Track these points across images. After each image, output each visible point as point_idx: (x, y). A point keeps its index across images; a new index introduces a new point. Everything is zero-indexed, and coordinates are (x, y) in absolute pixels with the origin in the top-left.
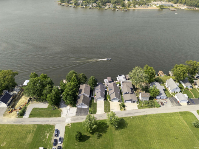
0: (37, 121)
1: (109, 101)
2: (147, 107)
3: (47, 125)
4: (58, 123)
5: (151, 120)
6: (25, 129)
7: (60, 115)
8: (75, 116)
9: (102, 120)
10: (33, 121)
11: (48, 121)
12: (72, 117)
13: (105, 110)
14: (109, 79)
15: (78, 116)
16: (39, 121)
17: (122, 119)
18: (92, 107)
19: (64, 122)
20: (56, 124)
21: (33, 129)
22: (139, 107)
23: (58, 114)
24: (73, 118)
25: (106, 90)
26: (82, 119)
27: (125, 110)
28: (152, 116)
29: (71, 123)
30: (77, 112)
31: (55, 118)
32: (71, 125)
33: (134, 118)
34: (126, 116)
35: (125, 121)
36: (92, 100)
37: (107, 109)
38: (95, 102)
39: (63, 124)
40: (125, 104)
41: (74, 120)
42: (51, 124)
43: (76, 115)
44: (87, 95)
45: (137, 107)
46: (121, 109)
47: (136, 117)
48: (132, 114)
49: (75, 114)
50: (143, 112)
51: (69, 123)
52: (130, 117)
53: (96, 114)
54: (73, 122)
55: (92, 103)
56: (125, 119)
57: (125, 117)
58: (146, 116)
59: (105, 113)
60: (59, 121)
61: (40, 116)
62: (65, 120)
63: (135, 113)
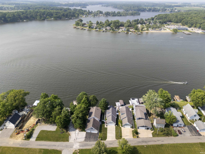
0: (44, 145)
1: (121, 126)
2: (163, 135)
3: (54, 150)
4: (65, 148)
5: (168, 151)
6: (31, 153)
7: (68, 139)
8: (84, 142)
9: (113, 148)
10: (40, 145)
11: (55, 146)
12: (80, 142)
13: (116, 136)
14: (121, 102)
15: (87, 141)
16: (45, 145)
17: (135, 147)
18: (102, 133)
19: (72, 147)
20: (63, 150)
22: (154, 135)
23: (66, 139)
24: (82, 143)
25: (118, 114)
26: (91, 145)
27: (138, 137)
28: (169, 146)
29: (79, 149)
30: (86, 137)
31: (62, 142)
32: (79, 151)
33: (148, 147)
34: (140, 144)
35: (138, 150)
36: (102, 125)
37: (119, 135)
38: (105, 127)
39: (70, 150)
40: (139, 131)
41: (83, 146)
42: (58, 149)
43: (85, 140)
44: (98, 119)
45: (151, 134)
46: (134, 136)
47: (150, 146)
48: (146, 142)
49: (83, 139)
50: (158, 141)
51: (77, 149)
52: (143, 146)
53: (107, 140)
54: (81, 148)
55: (103, 128)
56: (138, 148)
57: (139, 146)
58: (162, 145)
59: (116, 139)
60: (67, 146)
61: (48, 140)
62: (73, 145)
63: (149, 141)
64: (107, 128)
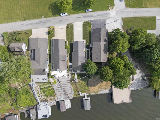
0: (145, 12)
1: (67, 42)
2: (20, 33)
3: (133, 7)
4: (123, 10)
5: (20, 13)
6: (154, 3)
7: (123, 20)
8: (106, 19)
9: (76, 13)
10: (149, 11)
11: (134, 12)
12: (110, 18)
13: (73, 28)
15: (103, 20)
16: (143, 12)
17: (54, 15)
18: (88, 32)
19: (117, 12)
20: (125, 8)
21: (145, 2)
23: (125, 21)
24: (108, 17)
26: (98, 16)
27: (49, 28)
28: (18, 19)
29: (109, 10)
30: (105, 24)
31: (128, 17)
32: (109, 8)
33: (40, 16)
34: (48, 19)
35: (51, 13)
36: (89, 44)
37: (70, 28)
38: (85, 40)
39: (118, 9)
40: (46, 36)
41: (106, 13)
42: (130, 8)
43: (105, 21)
45: (33, 33)
46: (54, 29)
47: (37, 18)
48: (41, 22)
49: (107, 22)
50: (27, 25)
51: (111, 10)
52: (45, 17)
53: (82, 22)
54: (107, 12)
55: (88, 39)
56: (51, 14)
57: (50, 17)
58: (25, 19)
59: (73, 24)
60: (122, 12)
61: (143, 19)
62: (116, 14)
63: (38, 23)
64: (83, 39)
